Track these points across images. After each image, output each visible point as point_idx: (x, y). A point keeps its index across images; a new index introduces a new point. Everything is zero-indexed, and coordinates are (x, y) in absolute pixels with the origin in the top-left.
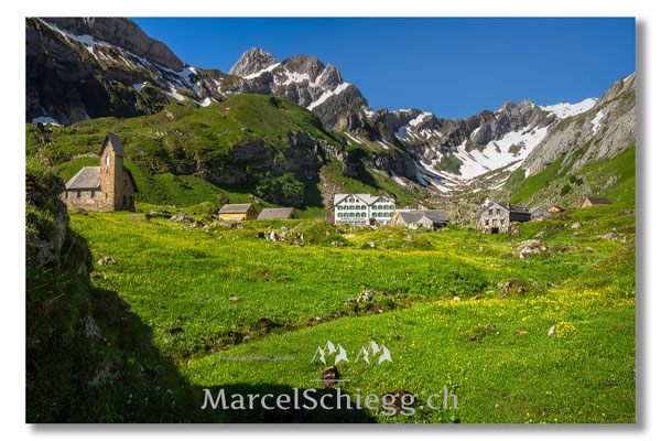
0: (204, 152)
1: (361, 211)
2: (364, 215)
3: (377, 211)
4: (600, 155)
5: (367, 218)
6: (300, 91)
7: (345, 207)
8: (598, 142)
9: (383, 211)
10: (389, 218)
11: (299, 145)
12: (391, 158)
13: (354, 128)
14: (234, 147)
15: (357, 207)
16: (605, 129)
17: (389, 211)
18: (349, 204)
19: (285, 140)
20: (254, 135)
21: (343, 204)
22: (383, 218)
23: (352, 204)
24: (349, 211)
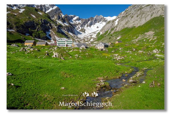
0: (16, 23)
1: (64, 43)
2: (65, 43)
3: (68, 43)
4: (117, 30)
6: (43, 7)
7: (60, 41)
8: (117, 27)
9: (70, 43)
10: (71, 45)
11: (44, 23)
12: (69, 28)
13: (59, 19)
14: (25, 22)
15: (63, 41)
16: (118, 24)
17: (71, 43)
19: (40, 21)
20: (31, 19)
21: (59, 40)
22: (70, 44)
23: (61, 40)
24: (61, 42)
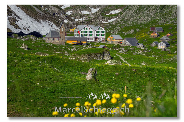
1: (91, 34)
2: (92, 35)
3: (98, 34)
5: (94, 37)
7: (84, 32)
9: (101, 34)
15: (89, 32)
17: (103, 34)
18: (86, 30)
21: (83, 30)
22: (100, 37)
23: (87, 30)
24: (86, 34)
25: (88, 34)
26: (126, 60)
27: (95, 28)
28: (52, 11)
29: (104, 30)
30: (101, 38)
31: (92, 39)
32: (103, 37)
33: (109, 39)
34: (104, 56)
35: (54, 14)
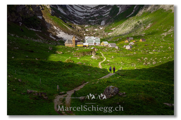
3: (96, 41)
5: (94, 43)
18: (89, 39)
25: (91, 41)
26: (104, 55)
27: (95, 38)
28: (78, 29)
29: (99, 39)
30: (98, 44)
31: (93, 44)
32: (99, 43)
33: (102, 44)
34: (92, 53)
35: (79, 30)
